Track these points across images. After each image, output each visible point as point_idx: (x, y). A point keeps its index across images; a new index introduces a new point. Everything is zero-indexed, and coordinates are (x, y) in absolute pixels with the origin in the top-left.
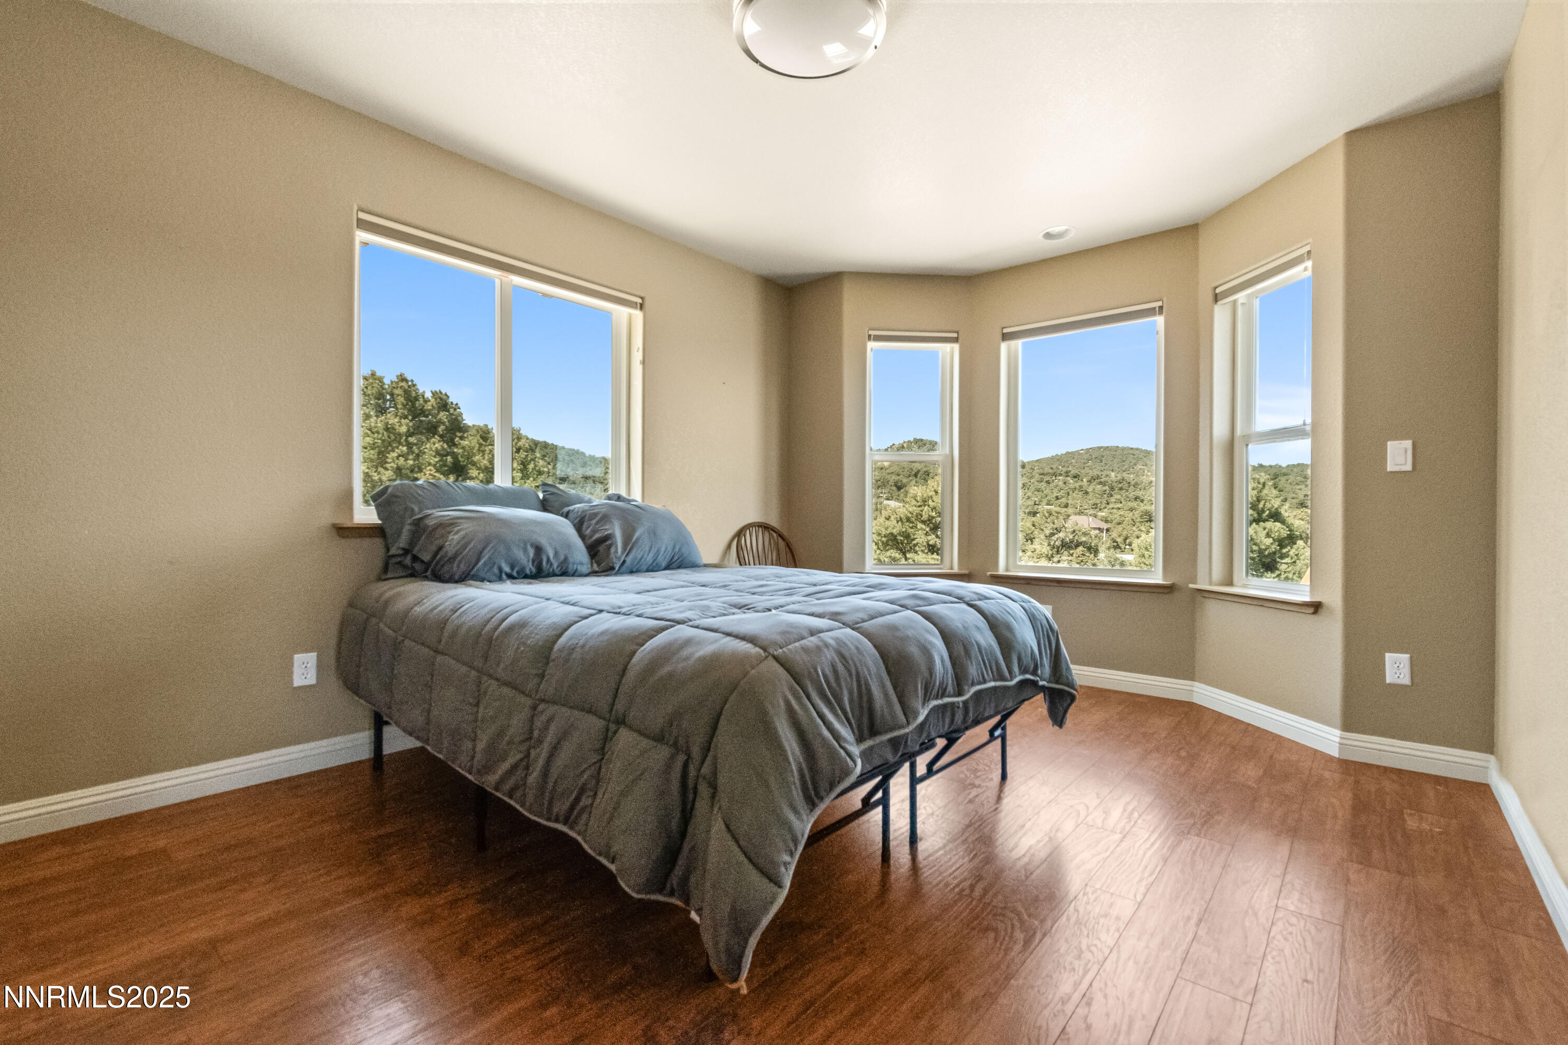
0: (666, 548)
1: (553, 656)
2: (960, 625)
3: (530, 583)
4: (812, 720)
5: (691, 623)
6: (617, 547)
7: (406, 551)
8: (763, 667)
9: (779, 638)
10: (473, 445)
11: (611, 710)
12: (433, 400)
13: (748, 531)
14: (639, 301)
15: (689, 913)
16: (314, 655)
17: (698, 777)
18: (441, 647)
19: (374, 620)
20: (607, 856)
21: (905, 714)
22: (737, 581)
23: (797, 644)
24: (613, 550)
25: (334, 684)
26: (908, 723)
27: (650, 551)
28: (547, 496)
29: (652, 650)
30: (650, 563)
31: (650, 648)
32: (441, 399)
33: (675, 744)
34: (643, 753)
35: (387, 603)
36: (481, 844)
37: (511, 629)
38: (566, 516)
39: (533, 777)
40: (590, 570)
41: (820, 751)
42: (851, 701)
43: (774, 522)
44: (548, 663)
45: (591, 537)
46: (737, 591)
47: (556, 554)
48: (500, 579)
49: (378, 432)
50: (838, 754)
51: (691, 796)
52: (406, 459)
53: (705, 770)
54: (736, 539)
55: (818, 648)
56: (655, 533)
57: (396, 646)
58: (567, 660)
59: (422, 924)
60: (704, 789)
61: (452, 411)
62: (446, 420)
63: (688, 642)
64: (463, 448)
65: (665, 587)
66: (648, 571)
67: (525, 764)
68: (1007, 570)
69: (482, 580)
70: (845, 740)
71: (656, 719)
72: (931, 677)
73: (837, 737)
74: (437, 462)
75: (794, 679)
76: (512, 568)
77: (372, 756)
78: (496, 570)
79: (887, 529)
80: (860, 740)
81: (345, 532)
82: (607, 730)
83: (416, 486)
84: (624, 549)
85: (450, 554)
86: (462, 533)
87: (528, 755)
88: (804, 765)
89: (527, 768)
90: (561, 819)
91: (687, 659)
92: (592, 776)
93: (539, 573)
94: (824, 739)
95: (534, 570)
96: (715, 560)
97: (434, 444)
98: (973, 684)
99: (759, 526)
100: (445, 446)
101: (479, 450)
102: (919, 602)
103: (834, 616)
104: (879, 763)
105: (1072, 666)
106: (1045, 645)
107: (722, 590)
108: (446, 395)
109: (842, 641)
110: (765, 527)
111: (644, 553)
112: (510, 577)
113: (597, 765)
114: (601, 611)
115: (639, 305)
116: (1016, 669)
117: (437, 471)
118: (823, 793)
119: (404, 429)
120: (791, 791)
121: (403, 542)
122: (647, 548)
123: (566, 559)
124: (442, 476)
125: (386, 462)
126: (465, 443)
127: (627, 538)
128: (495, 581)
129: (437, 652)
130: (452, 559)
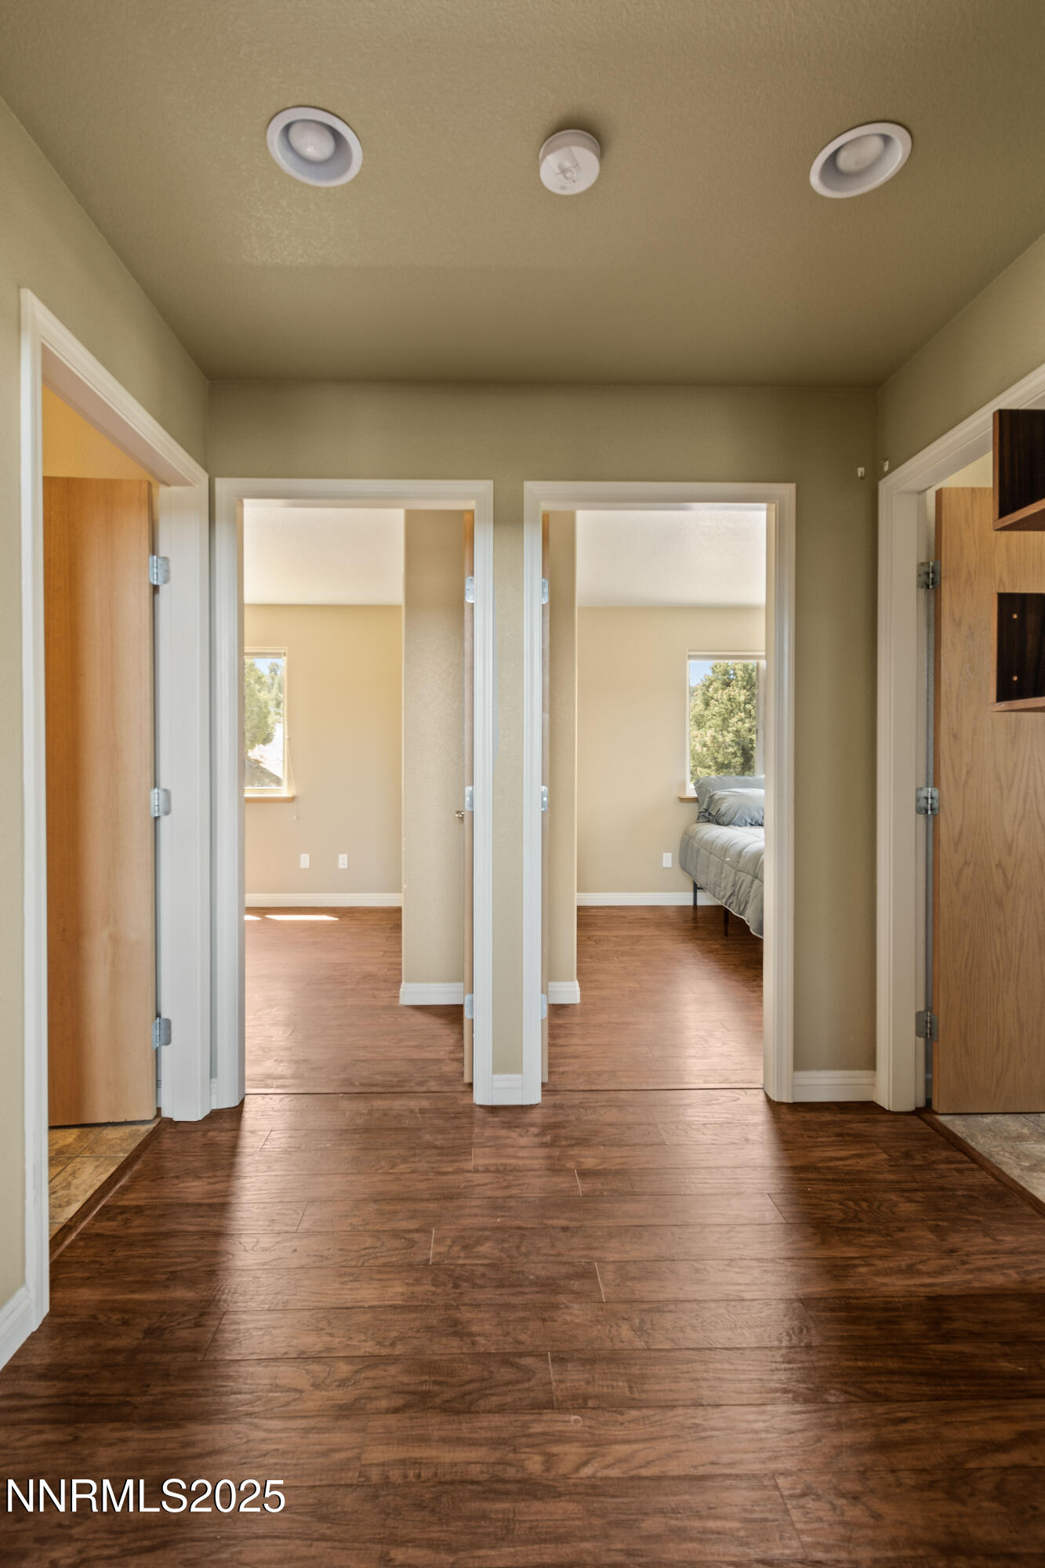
7: (706, 810)
11: (754, 873)
16: (671, 854)
18: (712, 851)
19: (691, 841)
25: (678, 868)
35: (703, 837)
36: (726, 934)
39: (735, 898)
48: (745, 825)
49: (723, 703)
52: (744, 723)
67: (733, 893)
69: (737, 826)
76: (752, 820)
77: (694, 904)
78: (743, 821)
81: (683, 800)
82: (753, 880)
85: (723, 812)
86: (729, 802)
87: (734, 890)
89: (734, 895)
90: (741, 913)
112: (752, 825)
119: (742, 698)
121: (705, 806)
125: (729, 727)
128: (741, 826)
129: (711, 853)
130: (723, 815)
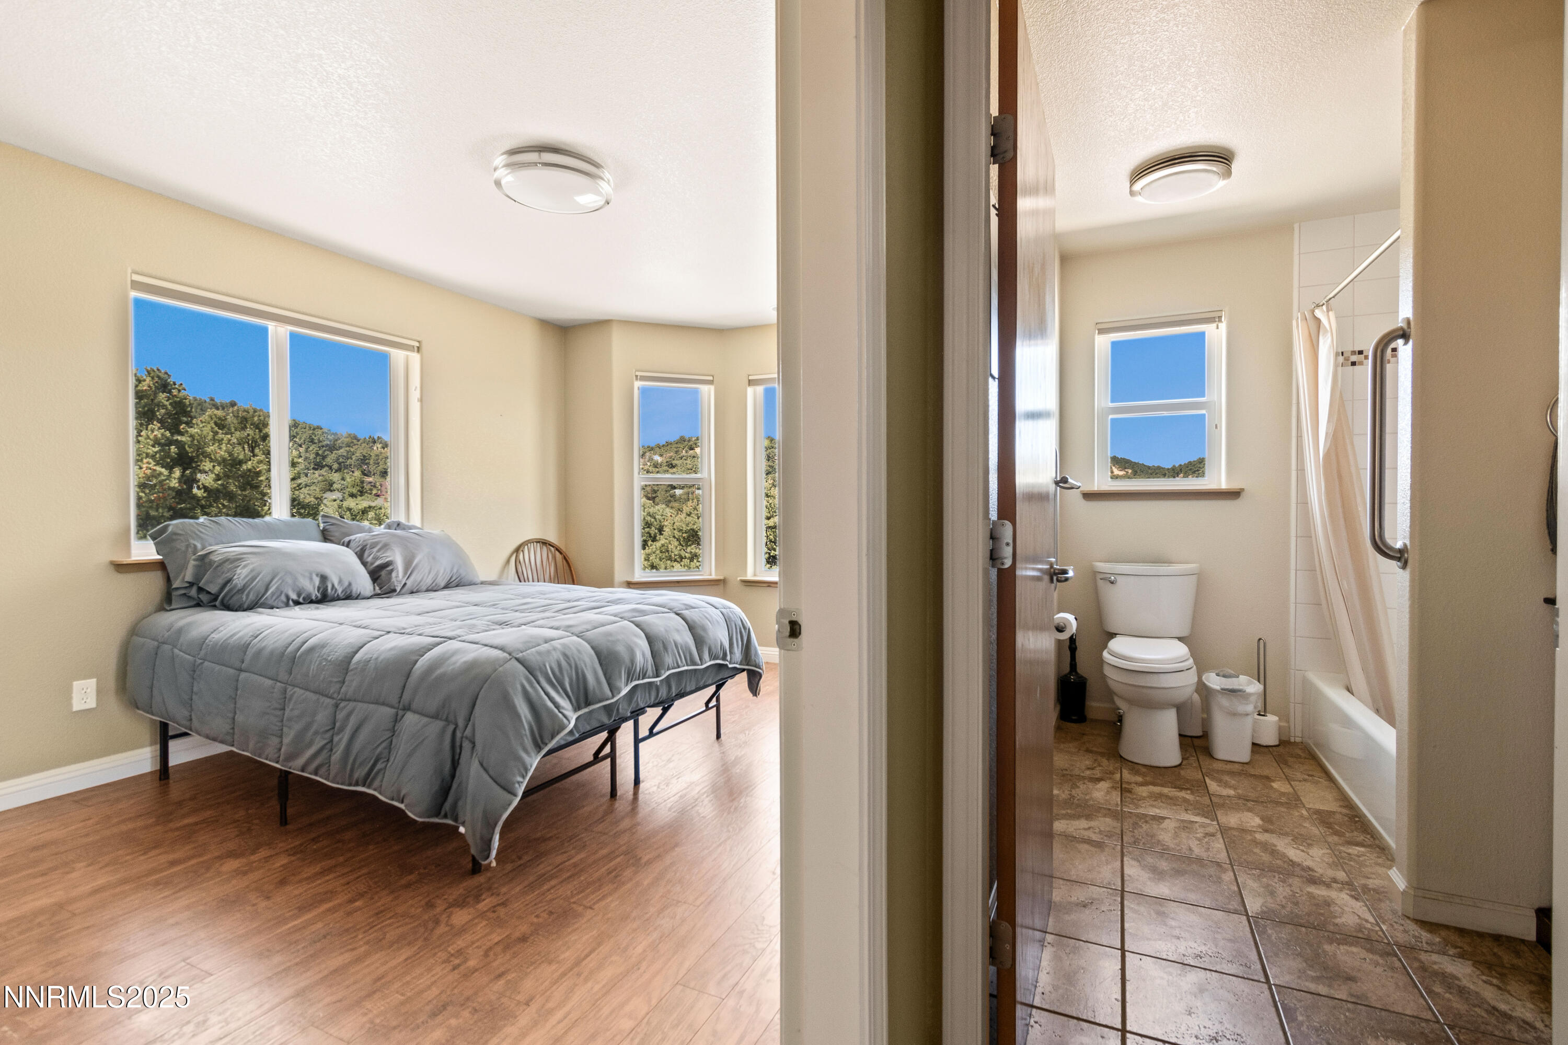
0: (445, 571)
1: (352, 666)
2: (662, 629)
3: (317, 608)
4: (540, 697)
5: (459, 639)
6: (398, 571)
7: (191, 584)
8: (507, 666)
9: (520, 646)
10: (205, 433)
11: (399, 702)
12: (148, 379)
13: (526, 547)
14: (417, 344)
15: (458, 828)
16: (94, 680)
17: (462, 738)
18: (244, 667)
19: (167, 647)
20: (398, 801)
21: (611, 691)
22: (506, 600)
23: (533, 649)
24: (394, 575)
25: (114, 706)
26: (613, 696)
27: (429, 573)
28: (328, 527)
29: (429, 659)
30: (429, 584)
31: (428, 658)
32: (159, 377)
33: (447, 720)
34: (425, 726)
35: (180, 631)
37: (312, 649)
38: (348, 545)
39: (337, 756)
40: (372, 593)
41: (544, 715)
42: (571, 685)
43: (552, 538)
44: (347, 673)
45: (372, 564)
46: (503, 609)
47: (340, 582)
48: (287, 605)
50: (557, 716)
51: (458, 751)
53: (468, 732)
54: (515, 555)
55: (549, 652)
56: (434, 558)
57: (194, 670)
58: (363, 670)
59: (245, 873)
60: (466, 745)
61: (175, 392)
62: (167, 403)
63: (455, 652)
64: (192, 436)
65: (442, 608)
66: (427, 590)
67: (330, 746)
68: (755, 575)
69: (272, 608)
70: (563, 708)
71: (433, 705)
72: (633, 665)
73: (557, 706)
74: (156, 453)
75: (529, 671)
76: (299, 595)
77: (158, 767)
78: (283, 598)
79: (687, 525)
80: (577, 708)
81: (120, 568)
82: (397, 715)
83: (197, 523)
84: (405, 573)
85: (239, 586)
86: (251, 567)
87: (331, 741)
88: (533, 724)
89: (331, 750)
90: (360, 783)
91: (455, 663)
92: (385, 748)
93: (324, 598)
94: (548, 709)
95: (319, 595)
96: (493, 577)
97: (153, 431)
98: (669, 669)
99: (537, 542)
100: (168, 434)
101: (214, 439)
102: (636, 614)
103: (567, 628)
104: (598, 725)
105: (759, 648)
106: (737, 639)
107: (491, 609)
108: (166, 373)
109: (569, 647)
110: (544, 543)
111: (422, 576)
112: (297, 603)
113: (390, 740)
114: (389, 632)
115: (416, 349)
116: (706, 656)
117: (157, 464)
118: (547, 741)
120: (523, 740)
121: (189, 576)
122: (427, 571)
123: (350, 584)
124: (163, 470)
126: (193, 431)
127: (408, 564)
128: (282, 607)
129: (241, 670)
130: (241, 591)
